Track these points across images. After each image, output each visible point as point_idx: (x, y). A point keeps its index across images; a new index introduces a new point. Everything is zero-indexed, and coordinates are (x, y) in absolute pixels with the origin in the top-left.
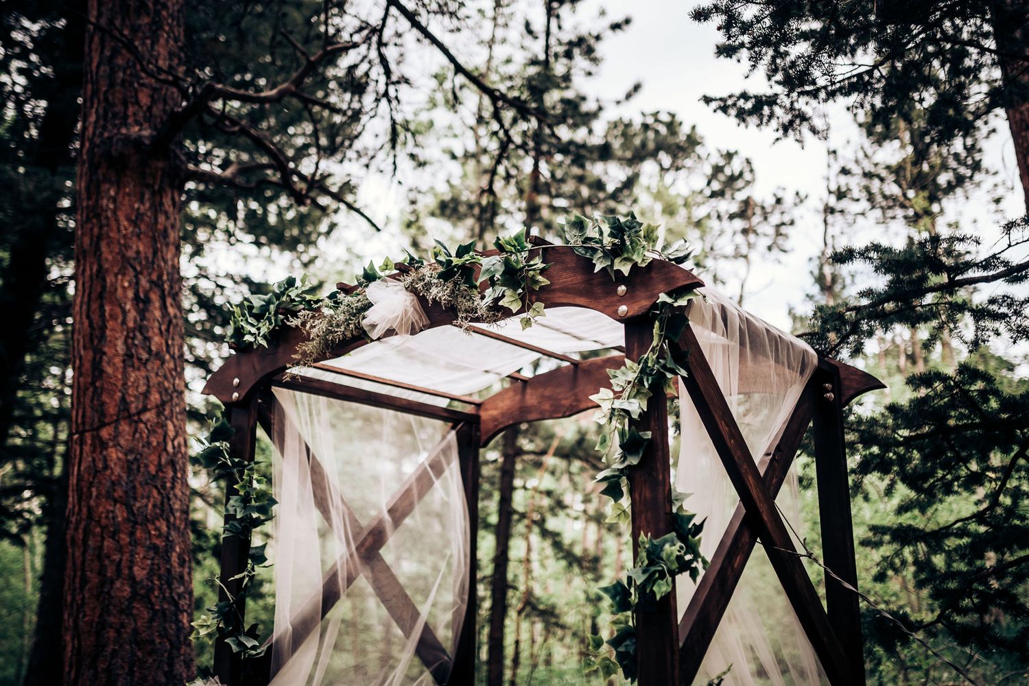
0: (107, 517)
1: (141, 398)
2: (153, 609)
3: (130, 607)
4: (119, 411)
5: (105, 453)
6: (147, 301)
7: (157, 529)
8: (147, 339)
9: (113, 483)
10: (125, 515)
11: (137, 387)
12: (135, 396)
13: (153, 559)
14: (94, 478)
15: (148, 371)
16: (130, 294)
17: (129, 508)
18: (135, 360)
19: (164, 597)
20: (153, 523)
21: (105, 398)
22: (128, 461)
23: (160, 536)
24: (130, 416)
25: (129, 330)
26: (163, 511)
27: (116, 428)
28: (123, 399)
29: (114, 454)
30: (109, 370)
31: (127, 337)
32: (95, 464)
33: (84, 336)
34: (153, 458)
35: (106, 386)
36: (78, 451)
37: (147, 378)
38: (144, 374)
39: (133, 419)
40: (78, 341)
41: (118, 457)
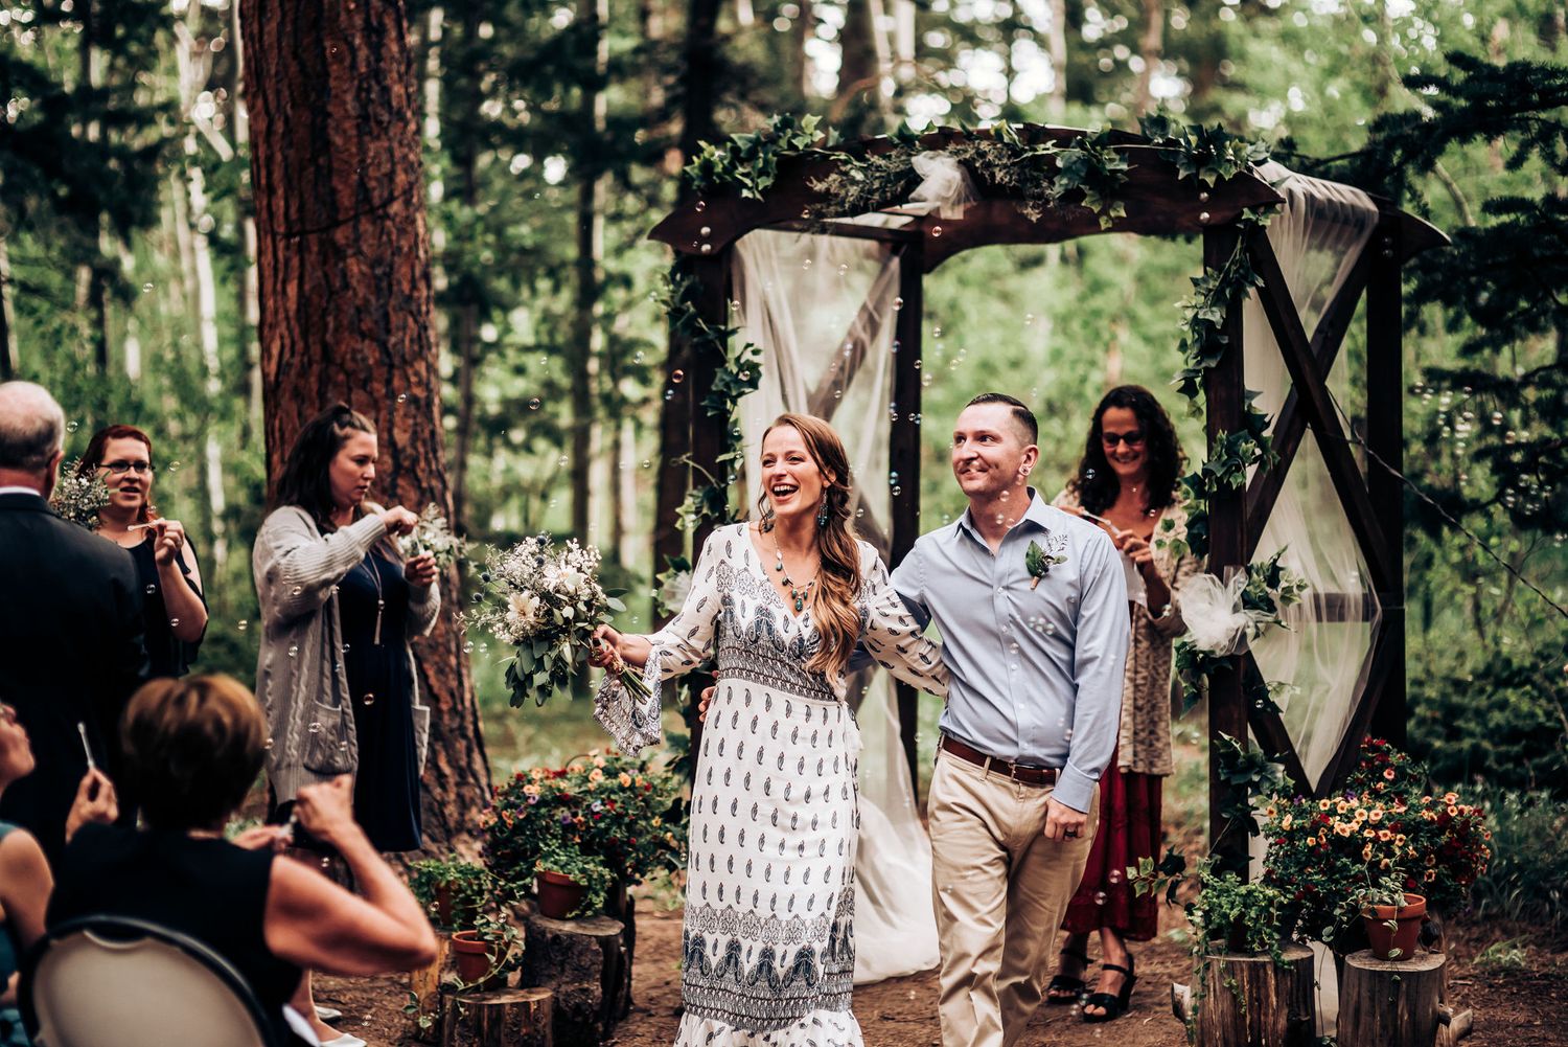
0: (354, 359)
1: (385, 181)
2: (420, 487)
3: (394, 486)
4: (357, 202)
5: (341, 265)
6: (381, 31)
7: (417, 374)
8: (386, 90)
9: (358, 310)
10: (377, 355)
11: (379, 164)
12: (377, 179)
13: (415, 417)
14: (328, 302)
15: (389, 140)
16: (358, 21)
17: (383, 346)
18: (373, 124)
19: (431, 471)
20: (412, 366)
21: (336, 183)
22: (375, 277)
23: (419, 383)
24: (372, 210)
25: (362, 78)
26: (421, 347)
27: (355, 228)
28: (362, 183)
29: (355, 267)
30: (338, 140)
31: (360, 89)
32: (328, 282)
33: (290, 86)
34: (405, 270)
35: (336, 165)
36: (295, 262)
37: (390, 151)
38: (386, 144)
39: (378, 214)
40: (278, 93)
41: (361, 272)
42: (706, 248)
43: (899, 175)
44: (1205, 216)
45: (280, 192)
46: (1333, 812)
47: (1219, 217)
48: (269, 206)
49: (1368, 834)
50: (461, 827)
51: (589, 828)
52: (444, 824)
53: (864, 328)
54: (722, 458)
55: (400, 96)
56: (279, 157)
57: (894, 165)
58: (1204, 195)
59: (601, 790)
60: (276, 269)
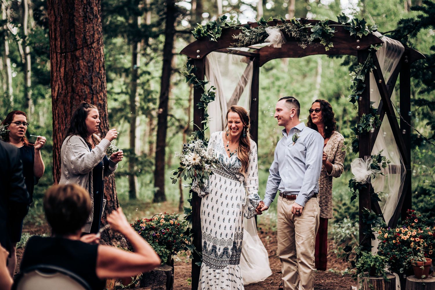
0: (81, 92)
1: (92, 36)
2: (101, 131)
4: (83, 43)
5: (78, 62)
7: (101, 96)
8: (92, 9)
9: (83, 76)
10: (89, 90)
11: (90, 31)
12: (89, 36)
14: (74, 74)
15: (93, 24)
17: (91, 88)
18: (88, 19)
19: (105, 126)
20: (99, 94)
21: (77, 37)
22: (89, 66)
23: (101, 99)
24: (88, 46)
25: (85, 5)
26: (102, 88)
27: (82, 51)
28: (84, 37)
29: (82, 63)
30: (77, 24)
31: (84, 8)
32: (74, 68)
33: (62, 7)
34: (97, 64)
35: (76, 31)
36: (63, 61)
37: (93, 27)
38: (92, 25)
39: (89, 47)
40: (58, 9)
41: (84, 64)
42: (198, 56)
43: (261, 34)
44: (358, 47)
45: (59, 40)
46: (400, 232)
47: (363, 47)
48: (55, 44)
49: (412, 239)
50: (113, 237)
51: (161, 237)
52: (108, 236)
53: (243, 83)
54: (203, 122)
55: (96, 11)
56: (58, 29)
57: (259, 30)
58: (358, 41)
59: (164, 225)
60: (57, 64)
